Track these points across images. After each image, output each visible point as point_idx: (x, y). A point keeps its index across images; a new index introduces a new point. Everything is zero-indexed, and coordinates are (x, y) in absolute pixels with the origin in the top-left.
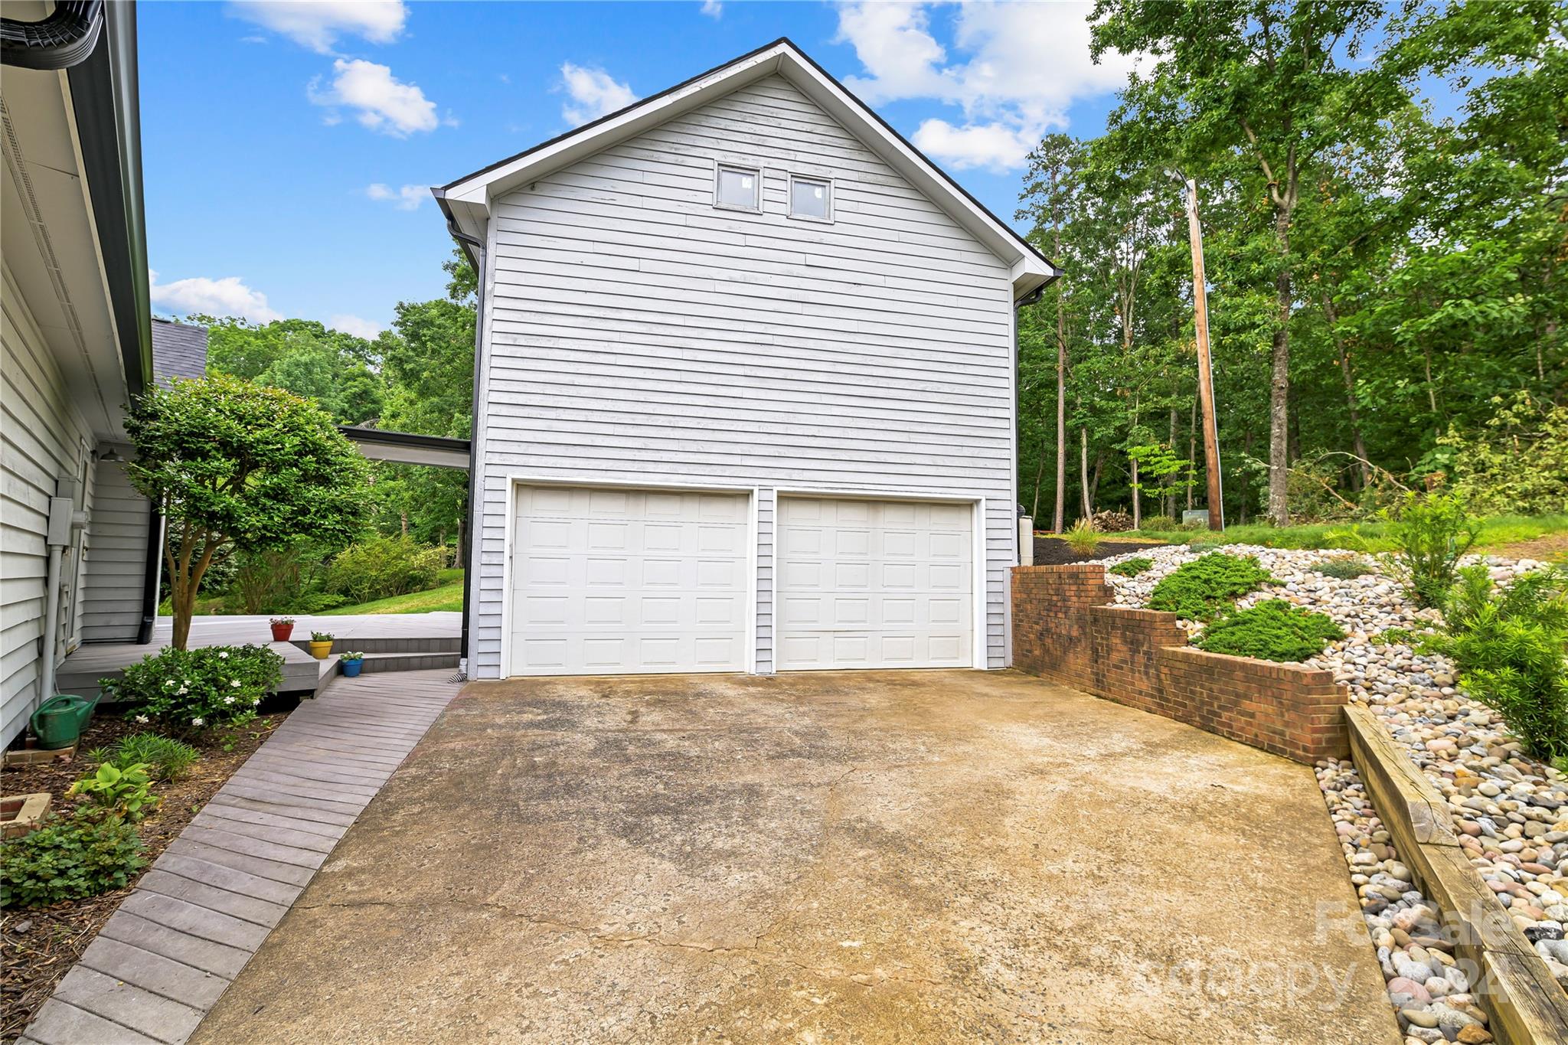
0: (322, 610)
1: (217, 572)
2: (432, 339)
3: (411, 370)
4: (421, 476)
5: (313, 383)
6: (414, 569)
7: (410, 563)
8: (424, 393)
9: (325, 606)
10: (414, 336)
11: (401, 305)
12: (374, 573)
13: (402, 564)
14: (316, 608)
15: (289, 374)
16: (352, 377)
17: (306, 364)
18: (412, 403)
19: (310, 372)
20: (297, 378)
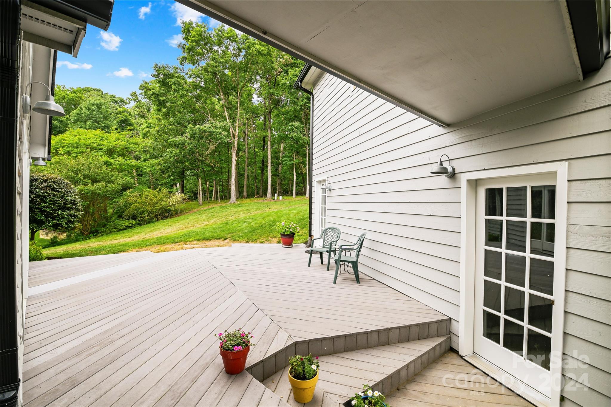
0: (124, 229)
1: (70, 215)
2: (174, 84)
3: (164, 101)
4: (170, 157)
5: (101, 114)
6: (170, 206)
7: (167, 203)
8: (166, 115)
9: (126, 226)
10: (164, 83)
11: (156, 66)
12: (150, 209)
13: (164, 203)
14: (122, 228)
15: (89, 109)
16: (120, 113)
17: (97, 104)
18: (160, 120)
19: (99, 108)
20: (93, 111)
